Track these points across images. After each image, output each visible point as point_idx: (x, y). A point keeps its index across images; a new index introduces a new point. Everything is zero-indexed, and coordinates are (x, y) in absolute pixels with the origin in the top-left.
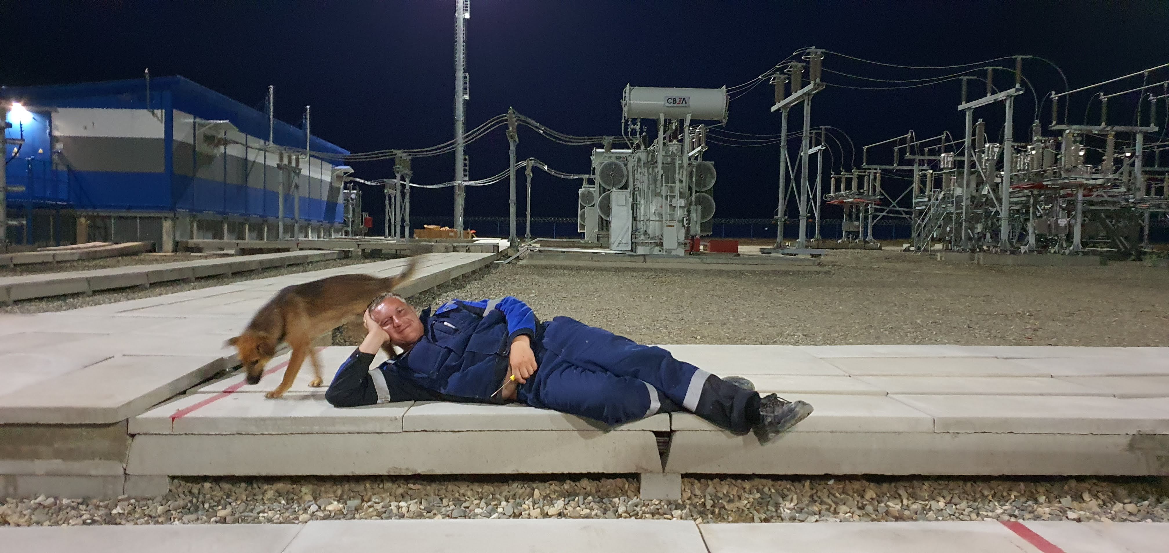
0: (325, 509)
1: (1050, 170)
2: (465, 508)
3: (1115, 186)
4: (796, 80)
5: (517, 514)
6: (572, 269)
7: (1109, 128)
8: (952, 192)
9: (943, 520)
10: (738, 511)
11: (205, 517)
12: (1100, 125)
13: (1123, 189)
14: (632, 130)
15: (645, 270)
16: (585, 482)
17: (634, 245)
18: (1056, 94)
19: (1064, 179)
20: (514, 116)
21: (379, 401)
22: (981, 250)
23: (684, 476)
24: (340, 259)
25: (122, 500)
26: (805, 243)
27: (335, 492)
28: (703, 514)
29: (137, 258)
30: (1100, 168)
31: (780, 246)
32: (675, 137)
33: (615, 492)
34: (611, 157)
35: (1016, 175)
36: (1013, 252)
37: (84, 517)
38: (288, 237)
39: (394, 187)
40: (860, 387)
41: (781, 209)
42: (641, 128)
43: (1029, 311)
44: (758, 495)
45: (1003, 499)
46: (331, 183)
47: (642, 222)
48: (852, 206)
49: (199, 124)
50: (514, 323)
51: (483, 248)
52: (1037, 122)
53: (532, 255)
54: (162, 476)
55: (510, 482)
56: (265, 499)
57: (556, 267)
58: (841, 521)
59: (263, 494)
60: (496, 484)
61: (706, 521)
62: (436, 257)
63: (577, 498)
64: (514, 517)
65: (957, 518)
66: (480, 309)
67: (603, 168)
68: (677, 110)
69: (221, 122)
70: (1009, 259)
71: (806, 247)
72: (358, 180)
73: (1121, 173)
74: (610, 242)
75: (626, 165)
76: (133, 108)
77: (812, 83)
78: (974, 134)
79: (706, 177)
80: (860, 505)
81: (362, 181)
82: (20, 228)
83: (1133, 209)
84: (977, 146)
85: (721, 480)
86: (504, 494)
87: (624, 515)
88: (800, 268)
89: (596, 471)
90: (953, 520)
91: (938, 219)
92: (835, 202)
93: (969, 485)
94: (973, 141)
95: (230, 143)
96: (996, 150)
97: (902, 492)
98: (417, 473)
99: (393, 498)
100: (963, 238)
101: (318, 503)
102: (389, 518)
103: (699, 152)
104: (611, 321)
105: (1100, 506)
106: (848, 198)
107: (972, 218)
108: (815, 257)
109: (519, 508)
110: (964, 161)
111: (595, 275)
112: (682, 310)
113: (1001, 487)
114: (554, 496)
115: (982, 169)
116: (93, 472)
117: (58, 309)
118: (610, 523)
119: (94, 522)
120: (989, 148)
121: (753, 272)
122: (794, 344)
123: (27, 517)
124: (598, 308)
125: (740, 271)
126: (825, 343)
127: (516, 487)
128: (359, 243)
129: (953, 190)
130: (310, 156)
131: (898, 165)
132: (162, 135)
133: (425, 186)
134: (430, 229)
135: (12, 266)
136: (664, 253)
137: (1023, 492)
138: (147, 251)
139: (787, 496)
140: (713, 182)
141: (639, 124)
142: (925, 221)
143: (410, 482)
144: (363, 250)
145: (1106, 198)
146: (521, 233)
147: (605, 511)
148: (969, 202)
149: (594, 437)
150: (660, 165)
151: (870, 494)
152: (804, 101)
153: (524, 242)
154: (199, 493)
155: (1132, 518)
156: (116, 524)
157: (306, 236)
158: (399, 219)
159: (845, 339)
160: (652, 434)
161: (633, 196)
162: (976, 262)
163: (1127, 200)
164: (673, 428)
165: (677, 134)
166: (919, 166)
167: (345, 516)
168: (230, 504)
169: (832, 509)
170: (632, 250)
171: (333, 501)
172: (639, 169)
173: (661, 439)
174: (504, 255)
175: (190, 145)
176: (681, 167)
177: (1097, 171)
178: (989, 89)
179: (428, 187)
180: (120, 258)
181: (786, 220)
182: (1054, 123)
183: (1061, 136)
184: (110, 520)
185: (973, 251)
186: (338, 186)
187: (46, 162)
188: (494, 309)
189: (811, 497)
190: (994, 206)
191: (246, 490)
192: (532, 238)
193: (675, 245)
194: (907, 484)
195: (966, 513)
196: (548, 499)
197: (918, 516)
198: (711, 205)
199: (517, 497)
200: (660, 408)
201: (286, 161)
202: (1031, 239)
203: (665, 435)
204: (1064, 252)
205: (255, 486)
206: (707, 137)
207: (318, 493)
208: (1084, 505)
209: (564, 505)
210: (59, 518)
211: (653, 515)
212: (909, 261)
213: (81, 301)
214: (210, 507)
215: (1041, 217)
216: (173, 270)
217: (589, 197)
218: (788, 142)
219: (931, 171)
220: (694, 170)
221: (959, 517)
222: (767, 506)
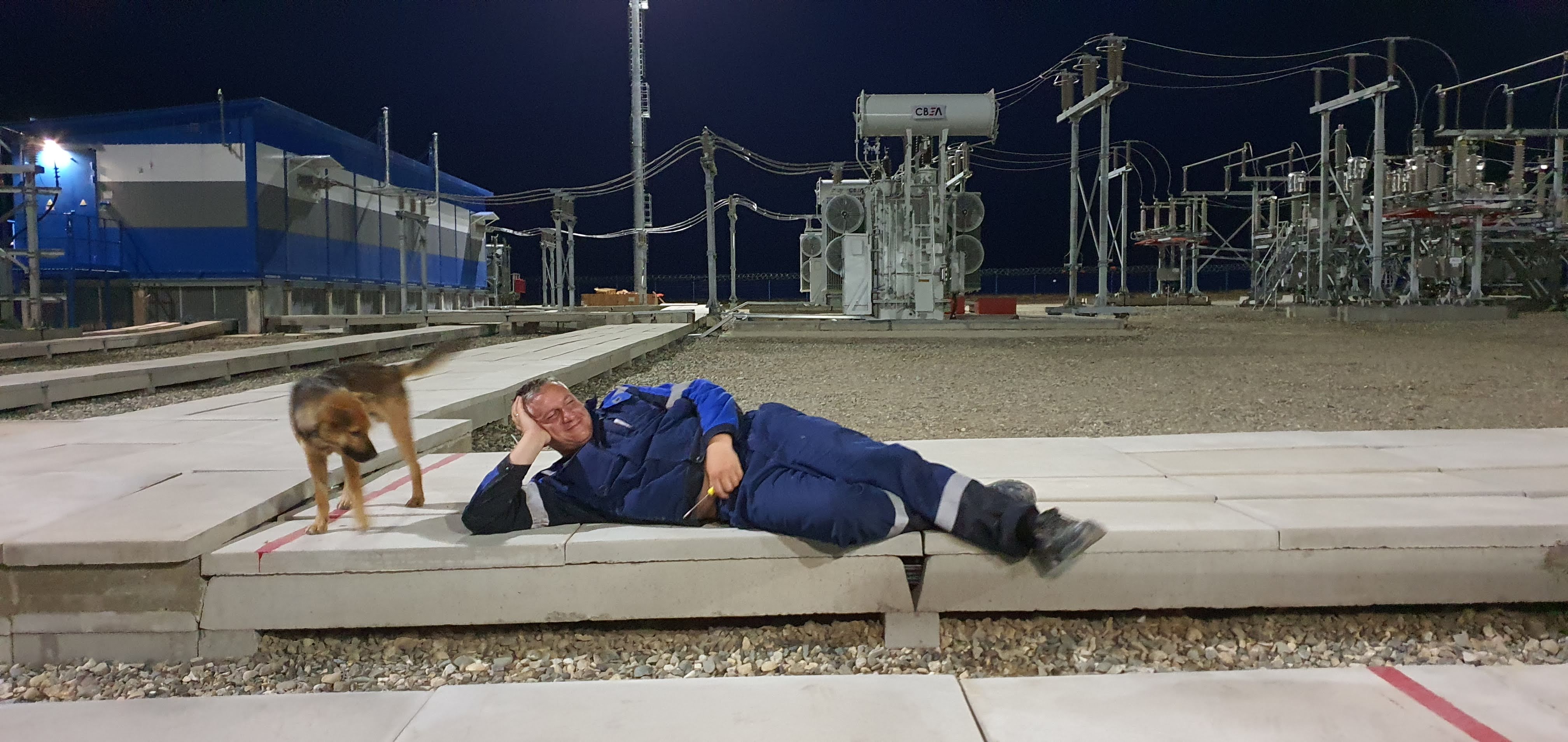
0: (464, 670)
1: (1438, 192)
2: (651, 664)
3: (1527, 210)
4: (1089, 80)
5: (721, 671)
6: (792, 341)
7: (1517, 132)
8: (1304, 225)
9: (1293, 667)
10: (1017, 660)
11: (305, 684)
12: (1505, 128)
13: (1538, 214)
14: (870, 152)
15: (892, 340)
16: (810, 627)
17: (876, 307)
18: (1443, 88)
19: (1457, 202)
20: (710, 138)
21: (533, 526)
22: (1346, 301)
23: (943, 615)
24: (482, 336)
25: (197, 664)
26: (1107, 299)
27: (477, 647)
28: (969, 666)
29: (213, 341)
30: (1506, 186)
31: (1072, 304)
32: (928, 161)
33: (850, 639)
34: (841, 190)
35: (1391, 199)
36: (1388, 304)
37: (147, 687)
38: (413, 309)
39: (553, 239)
40: (1180, 491)
41: (1073, 253)
42: (881, 150)
43: (1411, 383)
44: (1043, 639)
45: (1375, 638)
46: (469, 235)
47: (886, 277)
48: (1169, 248)
49: (291, 161)
50: (710, 416)
51: (673, 317)
52: (1418, 126)
53: (740, 324)
54: (248, 631)
55: (711, 628)
56: (385, 658)
57: (771, 340)
58: (1155, 672)
59: (382, 651)
60: (691, 631)
61: (972, 674)
62: (611, 331)
63: (800, 648)
64: (716, 675)
65: (1313, 664)
66: (662, 397)
67: (832, 204)
68: (929, 124)
69: (320, 157)
70: (1384, 314)
71: (1108, 304)
72: (505, 230)
73: (1535, 193)
74: (844, 304)
75: (862, 200)
76: (203, 143)
77: (1111, 82)
78: (1332, 146)
79: (970, 213)
80: (1181, 649)
81: (511, 231)
82: (59, 305)
83: (1552, 241)
84: (1336, 160)
85: (994, 620)
86: (704, 644)
87: (863, 669)
88: (1101, 333)
89: (825, 612)
90: (1307, 666)
91: (1286, 262)
92: (1147, 242)
93: (1328, 619)
94: (1332, 155)
95: (333, 185)
96: (1363, 166)
97: (1237, 630)
98: (585, 619)
99: (554, 653)
100: (1321, 286)
101: (455, 662)
102: (550, 679)
103: (961, 179)
104: (844, 410)
105: (1508, 645)
106: (1164, 236)
107: (1333, 259)
108: (1122, 317)
109: (724, 662)
110: (1319, 182)
111: (824, 349)
112: (941, 393)
113: (1372, 621)
114: (768, 646)
115: (1344, 192)
116: (156, 628)
117: (111, 412)
118: (844, 681)
119: (159, 693)
120: (1353, 163)
121: (1037, 340)
122: (1092, 436)
123: (71, 688)
124: (828, 394)
125: (1019, 339)
126: (1134, 433)
127: (719, 635)
128: (507, 314)
129: (1306, 223)
130: (440, 199)
131: (1230, 190)
132: (242, 177)
133: (594, 236)
134: (603, 293)
135: (50, 357)
136: (917, 317)
137: (1402, 627)
138: (227, 333)
139: (1082, 639)
140: (981, 219)
141: (878, 144)
142: (1269, 265)
143: (577, 631)
144: (514, 324)
145: (1515, 227)
146: (724, 295)
147: (838, 664)
148: (1328, 238)
149: (821, 564)
150: (908, 199)
151: (1195, 634)
152: (1100, 107)
153: (728, 307)
154: (298, 653)
155: (1552, 659)
156: (189, 695)
157: (438, 307)
158: (560, 280)
159: (1161, 427)
160: (899, 559)
161: (873, 241)
162: (1339, 319)
163: (1543, 229)
164: (927, 552)
165: (929, 157)
166: (1259, 189)
167: (491, 679)
168: (339, 666)
169: (1144, 656)
170: (872, 315)
171: (475, 660)
172: (880, 206)
173: (911, 567)
174: (702, 325)
175: (278, 189)
176: (937, 200)
177: (1502, 192)
178: (1351, 83)
179: (598, 237)
180: (192, 342)
181: (1080, 268)
182: (1441, 127)
183: (1452, 145)
184: (182, 690)
185: (1334, 303)
186: (478, 238)
187: (90, 217)
188: (680, 397)
189: (1115, 639)
190: (1361, 242)
191: (359, 647)
192: (739, 302)
193: (931, 307)
194: (1245, 620)
195: (1325, 656)
196: (763, 651)
197: (1260, 663)
198: (978, 251)
199: (721, 647)
200: (909, 525)
201: (407, 208)
202: (1414, 286)
203: (917, 561)
204: (1459, 302)
205: (371, 640)
206: (972, 159)
207: (455, 648)
208: (1485, 643)
209: (784, 657)
210: (114, 688)
211: (902, 668)
212: (1249, 320)
213: (140, 401)
214: (312, 670)
215: (1426, 254)
216: (261, 357)
217: (813, 245)
218: (1081, 163)
219: (1276, 198)
220: (954, 204)
221: (1316, 662)
222: (1056, 653)
